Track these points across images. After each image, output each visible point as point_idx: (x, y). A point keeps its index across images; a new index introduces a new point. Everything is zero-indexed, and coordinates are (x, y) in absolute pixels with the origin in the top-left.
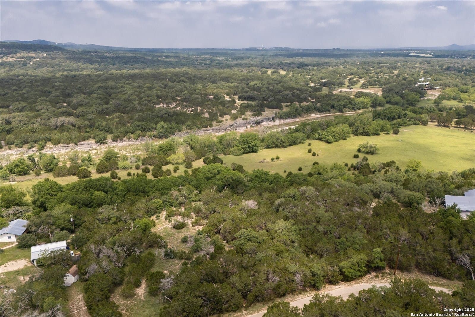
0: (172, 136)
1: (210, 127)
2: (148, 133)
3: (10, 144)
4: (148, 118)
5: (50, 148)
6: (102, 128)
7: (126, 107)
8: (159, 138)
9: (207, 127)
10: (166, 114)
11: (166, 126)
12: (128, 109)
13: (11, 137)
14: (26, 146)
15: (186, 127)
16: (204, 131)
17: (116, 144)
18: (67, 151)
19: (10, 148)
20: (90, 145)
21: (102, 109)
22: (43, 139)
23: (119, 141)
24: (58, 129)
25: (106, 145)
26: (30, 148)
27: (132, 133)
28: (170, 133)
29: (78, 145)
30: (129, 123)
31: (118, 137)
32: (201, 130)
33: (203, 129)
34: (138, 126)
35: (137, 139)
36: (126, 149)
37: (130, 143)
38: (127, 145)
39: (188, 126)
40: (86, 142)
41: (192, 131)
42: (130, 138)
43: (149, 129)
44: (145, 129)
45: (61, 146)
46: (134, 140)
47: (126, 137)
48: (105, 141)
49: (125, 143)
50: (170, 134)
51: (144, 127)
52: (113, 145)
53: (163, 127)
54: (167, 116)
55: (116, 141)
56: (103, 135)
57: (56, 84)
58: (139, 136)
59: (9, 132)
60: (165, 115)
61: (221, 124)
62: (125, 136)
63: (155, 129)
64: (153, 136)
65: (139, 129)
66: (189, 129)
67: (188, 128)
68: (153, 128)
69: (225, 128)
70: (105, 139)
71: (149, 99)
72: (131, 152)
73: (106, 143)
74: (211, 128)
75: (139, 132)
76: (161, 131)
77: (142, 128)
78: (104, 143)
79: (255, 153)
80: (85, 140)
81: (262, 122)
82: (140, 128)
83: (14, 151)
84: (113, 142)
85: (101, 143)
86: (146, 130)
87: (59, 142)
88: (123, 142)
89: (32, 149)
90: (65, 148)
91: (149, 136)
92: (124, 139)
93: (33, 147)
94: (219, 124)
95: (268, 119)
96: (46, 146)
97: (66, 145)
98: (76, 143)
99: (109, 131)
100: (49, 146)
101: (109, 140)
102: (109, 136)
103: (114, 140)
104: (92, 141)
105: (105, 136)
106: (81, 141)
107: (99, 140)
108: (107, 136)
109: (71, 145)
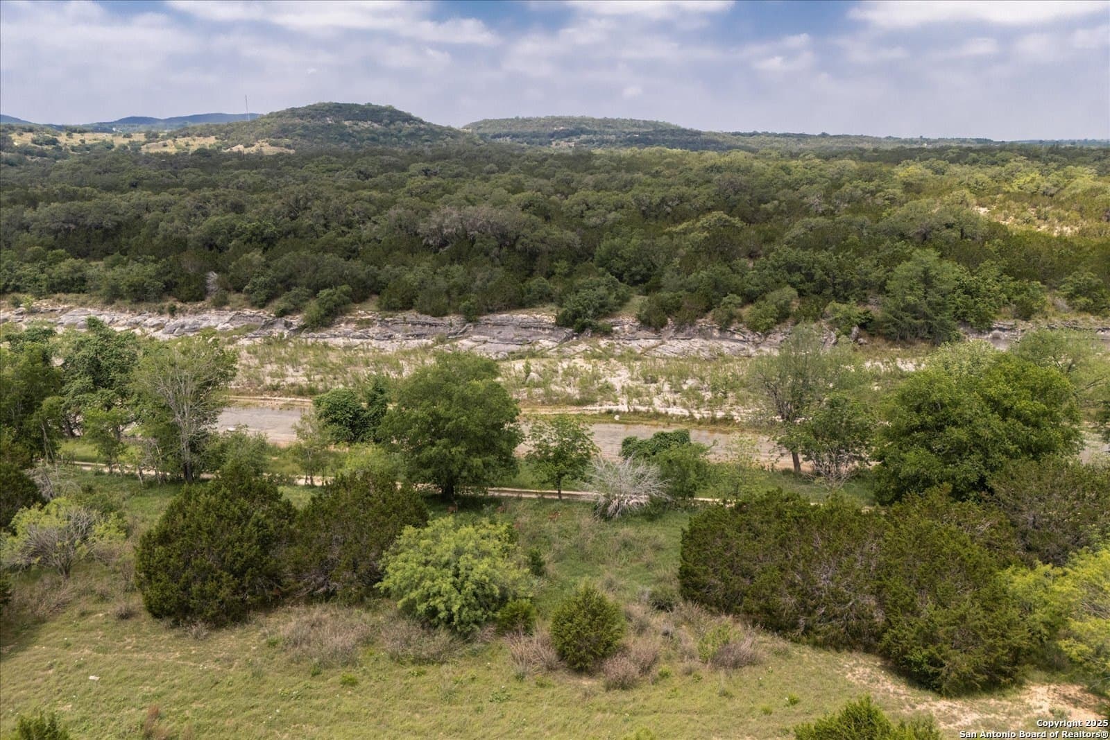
0: (972, 339)
2: (834, 304)
3: (236, 285)
4: (853, 237)
5: (360, 322)
6: (620, 264)
7: (762, 201)
8: (890, 338)
10: (949, 226)
12: (769, 206)
15: (1070, 297)
17: (652, 342)
18: (414, 343)
19: (220, 304)
20: (526, 333)
21: (663, 201)
22: (350, 280)
23: (669, 331)
24: (443, 249)
25: (603, 343)
26: (283, 313)
27: (750, 299)
28: (962, 319)
29: (476, 323)
30: (752, 255)
31: (670, 309)
34: (792, 268)
35: (767, 331)
36: (683, 376)
37: (726, 346)
38: (706, 354)
39: (1078, 292)
40: (521, 316)
42: (729, 322)
43: (847, 285)
45: (405, 321)
46: (749, 336)
47: (710, 315)
48: (601, 322)
49: (697, 343)
50: (965, 323)
51: (819, 274)
52: (634, 344)
53: (927, 280)
54: (956, 234)
55: (659, 328)
56: (602, 291)
58: (783, 316)
60: (946, 232)
62: (708, 309)
63: (882, 289)
64: (862, 326)
65: (793, 285)
66: (1085, 309)
67: (1082, 300)
68: (866, 285)
70: (604, 310)
71: (871, 186)
72: (708, 395)
73: (607, 333)
75: (789, 292)
76: (910, 299)
77: (810, 277)
78: (596, 330)
80: (520, 306)
82: (797, 277)
83: (227, 318)
84: (643, 333)
85: (581, 330)
86: (828, 291)
87: (408, 305)
88: (689, 337)
89: (288, 319)
91: (835, 324)
92: (701, 322)
93: (297, 310)
96: (348, 311)
97: (430, 319)
98: (472, 316)
99: (644, 279)
100: (363, 312)
101: (626, 321)
102: (638, 300)
103: (651, 323)
104: (547, 316)
105: (612, 299)
106: (500, 311)
107: (577, 314)
108: (623, 301)
109: (447, 319)
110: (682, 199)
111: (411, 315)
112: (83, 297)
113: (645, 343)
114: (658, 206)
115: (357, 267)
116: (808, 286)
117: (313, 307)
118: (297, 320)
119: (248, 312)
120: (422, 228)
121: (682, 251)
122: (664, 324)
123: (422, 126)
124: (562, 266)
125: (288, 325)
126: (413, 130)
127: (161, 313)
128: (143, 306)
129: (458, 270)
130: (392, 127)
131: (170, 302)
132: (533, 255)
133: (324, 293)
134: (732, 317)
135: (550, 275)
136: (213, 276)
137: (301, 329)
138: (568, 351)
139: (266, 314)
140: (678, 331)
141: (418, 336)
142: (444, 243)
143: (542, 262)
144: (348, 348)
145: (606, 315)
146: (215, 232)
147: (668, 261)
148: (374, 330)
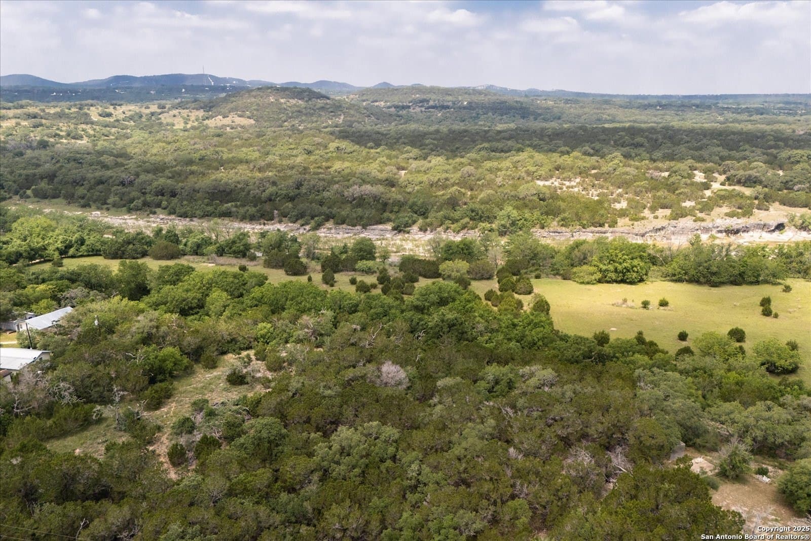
1: (609, 226)
2: (482, 224)
3: (284, 215)
5: (328, 228)
6: (416, 208)
7: (479, 180)
8: (499, 235)
9: (601, 225)
11: (515, 214)
13: (287, 207)
14: (300, 222)
15: (559, 222)
16: (592, 232)
17: (422, 235)
18: (346, 235)
19: (280, 222)
20: (382, 232)
21: (439, 179)
22: (324, 214)
23: (428, 232)
24: (354, 202)
25: (407, 235)
26: (302, 225)
27: (455, 222)
28: (521, 229)
29: (366, 229)
30: (465, 204)
31: (430, 225)
32: (588, 230)
33: (593, 228)
34: (473, 210)
35: (458, 232)
39: (562, 220)
40: (380, 227)
41: (567, 230)
43: (488, 217)
44: (481, 217)
45: (343, 228)
46: (453, 234)
47: (441, 227)
48: (406, 229)
49: (436, 235)
51: (480, 212)
52: (416, 236)
53: (508, 216)
55: (425, 231)
57: (427, 142)
58: (465, 227)
59: (292, 199)
61: (636, 223)
62: (441, 225)
64: (489, 231)
66: (562, 225)
67: (562, 223)
68: (492, 217)
69: (642, 232)
70: (407, 225)
73: (408, 232)
74: (611, 229)
75: (467, 220)
76: (503, 222)
77: (477, 214)
78: (404, 232)
79: (629, 286)
80: (381, 223)
81: (744, 231)
82: (473, 214)
84: (420, 233)
85: (400, 231)
86: (481, 219)
87: (343, 223)
88: (434, 234)
90: (347, 231)
91: (480, 230)
92: (439, 229)
93: (307, 224)
94: (632, 222)
95: (763, 227)
96: (324, 225)
97: (351, 227)
98: (364, 227)
99: (424, 214)
100: (329, 224)
101: (415, 228)
102: (420, 221)
103: (423, 229)
104: (389, 226)
105: (410, 221)
106: (374, 225)
107: (398, 226)
108: (414, 222)
109: (356, 228)
110: (447, 179)
111: (344, 226)
112: (231, 219)
113: (420, 236)
114: (437, 182)
115: (325, 209)
116: (477, 217)
117: (313, 223)
118: (308, 227)
119: (290, 224)
120: (346, 194)
121: (438, 204)
122: (426, 230)
123: (328, 101)
124: (396, 209)
125: (305, 229)
126: (323, 105)
127: (260, 224)
128: (254, 222)
129: (360, 210)
130: (310, 103)
131: (262, 221)
132: (385, 204)
133: (316, 219)
134: (448, 228)
135: (391, 212)
136: (276, 212)
137: (309, 230)
138: (394, 238)
139: (297, 225)
140: (431, 232)
141: (348, 233)
142: (354, 199)
143: (389, 208)
144: (326, 237)
145: (408, 227)
146: (271, 195)
147: (432, 208)
148: (333, 231)
